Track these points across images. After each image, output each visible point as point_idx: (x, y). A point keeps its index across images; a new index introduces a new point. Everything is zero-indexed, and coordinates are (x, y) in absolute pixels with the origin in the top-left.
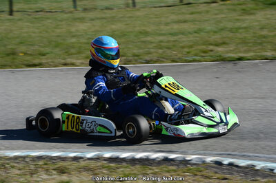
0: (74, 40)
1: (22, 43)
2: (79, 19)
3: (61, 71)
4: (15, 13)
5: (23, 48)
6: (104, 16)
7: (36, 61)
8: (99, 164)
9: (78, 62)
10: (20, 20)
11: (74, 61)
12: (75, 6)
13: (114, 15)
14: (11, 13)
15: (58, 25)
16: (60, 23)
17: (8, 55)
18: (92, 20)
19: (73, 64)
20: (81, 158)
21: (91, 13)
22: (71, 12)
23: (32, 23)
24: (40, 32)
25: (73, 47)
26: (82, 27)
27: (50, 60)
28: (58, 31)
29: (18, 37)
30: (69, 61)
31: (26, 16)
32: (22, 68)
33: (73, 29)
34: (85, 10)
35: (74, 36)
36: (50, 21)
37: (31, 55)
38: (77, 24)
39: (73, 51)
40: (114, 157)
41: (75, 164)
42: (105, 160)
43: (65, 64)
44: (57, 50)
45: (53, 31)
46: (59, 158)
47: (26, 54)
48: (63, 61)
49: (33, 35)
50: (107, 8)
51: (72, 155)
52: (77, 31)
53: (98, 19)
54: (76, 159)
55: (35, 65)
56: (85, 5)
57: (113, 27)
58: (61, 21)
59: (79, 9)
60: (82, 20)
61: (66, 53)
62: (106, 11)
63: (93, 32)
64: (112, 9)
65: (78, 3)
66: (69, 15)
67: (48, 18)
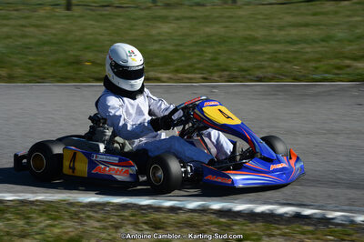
0: (156, 46)
1: (86, 48)
4: (74, 8)
5: (90, 55)
6: (193, 14)
8: (205, 218)
9: (164, 76)
10: (81, 17)
13: (207, 14)
17: (70, 64)
18: (178, 19)
20: (180, 209)
22: (148, 8)
23: (97, 21)
24: (110, 35)
26: (165, 28)
28: (134, 33)
31: (88, 12)
33: (154, 32)
36: (121, 20)
41: (173, 217)
42: (213, 213)
52: (160, 34)
54: (173, 209)
57: (208, 29)
60: (164, 19)
63: (180, 36)
64: (203, 5)
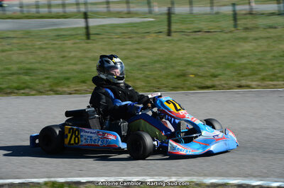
2: (241, 38)
3: (237, 93)
7: (209, 83)
11: (249, 83)
12: (235, 26)
14: (169, 33)
15: (221, 46)
16: (222, 43)
19: (248, 87)
21: (253, 32)
25: (246, 68)
27: (223, 82)
29: (182, 59)
30: (243, 82)
32: (194, 90)
34: (246, 29)
35: (242, 57)
37: (202, 76)
38: (241, 44)
39: (246, 72)
43: (240, 87)
44: (228, 72)
45: (217, 52)
47: (196, 75)
48: (238, 83)
49: (198, 56)
50: (271, 27)
53: (262, 38)
55: (208, 87)
56: (246, 24)
58: (222, 41)
59: (239, 28)
61: (239, 74)
62: (270, 30)
65: (239, 22)
66: (230, 35)
67: (209, 39)
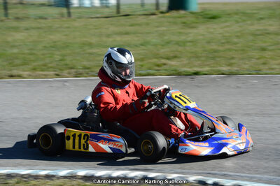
40: (89, 175)
46: (30, 176)
51: (43, 173)
